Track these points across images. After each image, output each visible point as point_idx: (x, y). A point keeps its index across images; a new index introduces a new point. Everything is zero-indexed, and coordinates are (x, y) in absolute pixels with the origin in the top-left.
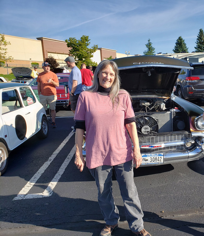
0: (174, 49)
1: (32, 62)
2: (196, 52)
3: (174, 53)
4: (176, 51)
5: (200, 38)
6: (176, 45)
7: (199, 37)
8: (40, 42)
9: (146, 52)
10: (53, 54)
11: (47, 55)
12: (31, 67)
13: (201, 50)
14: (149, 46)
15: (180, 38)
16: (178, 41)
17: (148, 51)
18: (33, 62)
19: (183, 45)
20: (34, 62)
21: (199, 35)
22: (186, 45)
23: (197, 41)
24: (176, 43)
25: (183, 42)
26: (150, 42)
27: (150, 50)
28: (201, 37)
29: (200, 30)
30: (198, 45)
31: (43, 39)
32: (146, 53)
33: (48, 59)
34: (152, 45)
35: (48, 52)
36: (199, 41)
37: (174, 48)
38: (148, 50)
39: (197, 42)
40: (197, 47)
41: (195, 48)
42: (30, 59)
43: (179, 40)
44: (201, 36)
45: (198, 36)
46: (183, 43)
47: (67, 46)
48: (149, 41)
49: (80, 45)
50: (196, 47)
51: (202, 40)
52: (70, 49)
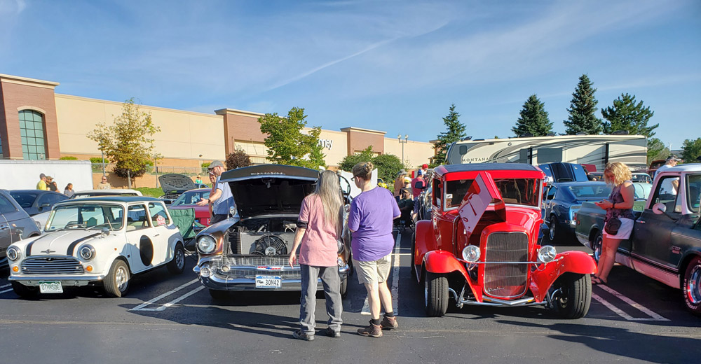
0: (517, 127)
1: (202, 162)
2: (569, 133)
3: (516, 135)
4: (522, 131)
5: (580, 98)
6: (521, 118)
7: (577, 97)
8: (221, 118)
9: (443, 135)
10: (245, 144)
11: (233, 146)
12: (201, 172)
13: (580, 129)
14: (454, 120)
15: (533, 101)
16: (527, 108)
17: (449, 133)
18: (205, 162)
19: (540, 116)
20: (208, 162)
21: (577, 91)
22: (546, 116)
23: (572, 106)
24: (523, 113)
25: (540, 108)
26: (455, 111)
27: (453, 131)
28: (582, 96)
29: (581, 78)
30: (574, 116)
31: (228, 112)
32: (444, 137)
33: (234, 155)
34: (459, 119)
35: (236, 140)
36: (577, 105)
37: (517, 124)
38: (449, 130)
39: (571, 109)
40: (571, 121)
41: (566, 123)
42: (200, 156)
43: (529, 105)
44: (583, 93)
45: (575, 92)
46: (538, 111)
47: (262, 131)
48: (452, 109)
49: (286, 128)
50: (567, 120)
51: (584, 104)
52: (266, 136)
